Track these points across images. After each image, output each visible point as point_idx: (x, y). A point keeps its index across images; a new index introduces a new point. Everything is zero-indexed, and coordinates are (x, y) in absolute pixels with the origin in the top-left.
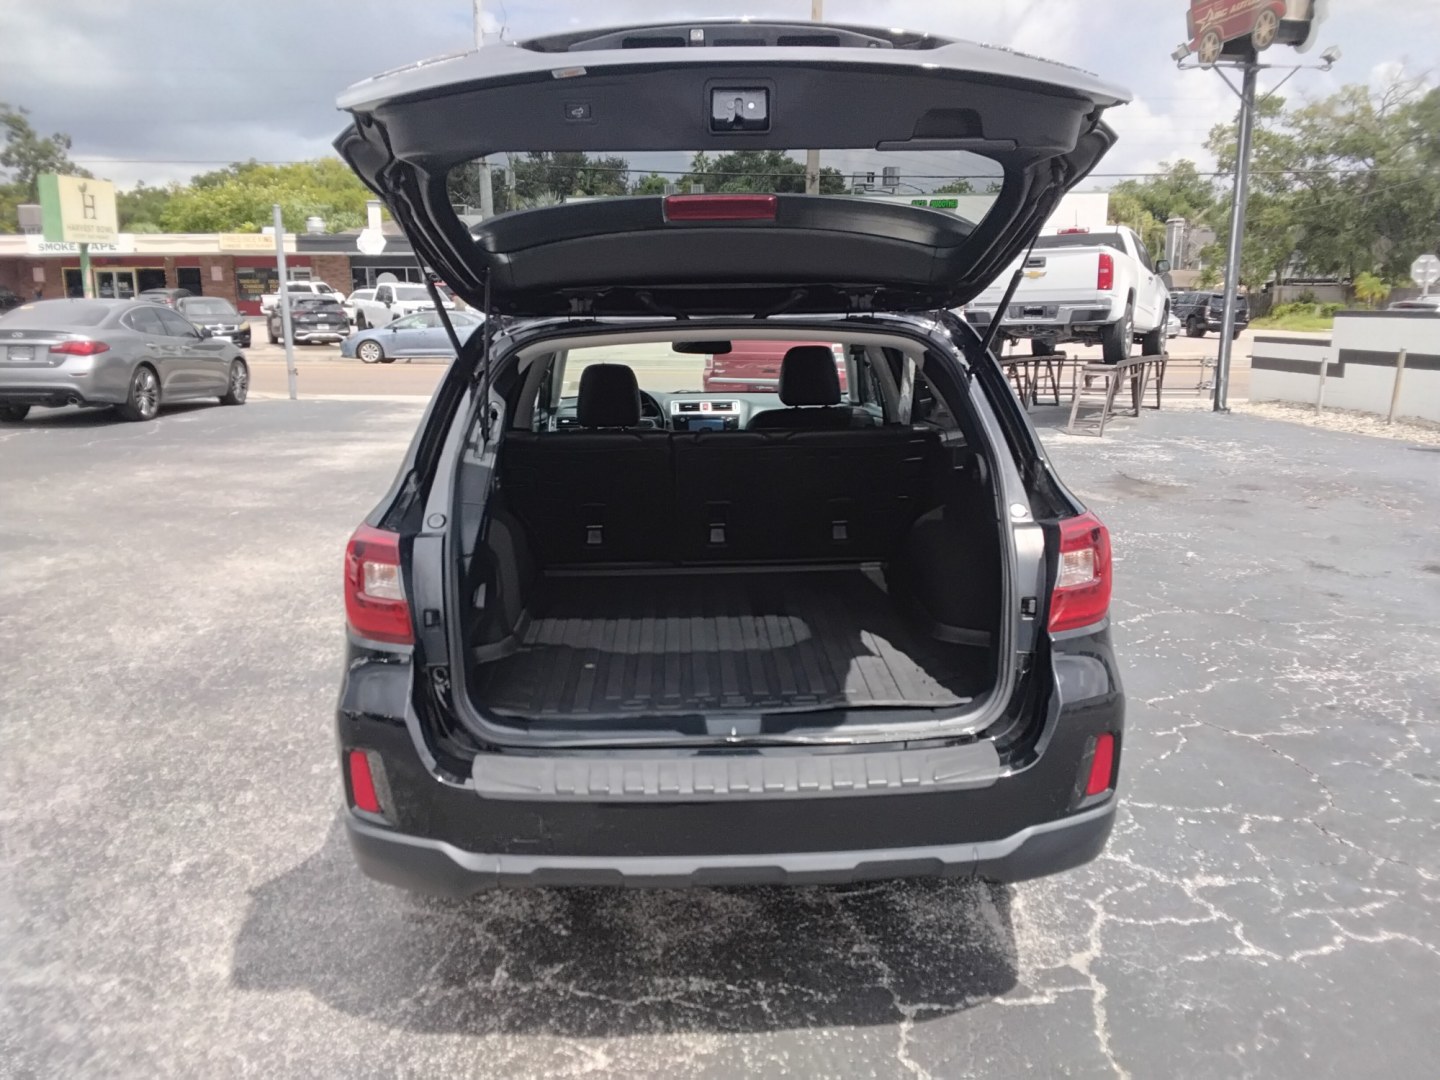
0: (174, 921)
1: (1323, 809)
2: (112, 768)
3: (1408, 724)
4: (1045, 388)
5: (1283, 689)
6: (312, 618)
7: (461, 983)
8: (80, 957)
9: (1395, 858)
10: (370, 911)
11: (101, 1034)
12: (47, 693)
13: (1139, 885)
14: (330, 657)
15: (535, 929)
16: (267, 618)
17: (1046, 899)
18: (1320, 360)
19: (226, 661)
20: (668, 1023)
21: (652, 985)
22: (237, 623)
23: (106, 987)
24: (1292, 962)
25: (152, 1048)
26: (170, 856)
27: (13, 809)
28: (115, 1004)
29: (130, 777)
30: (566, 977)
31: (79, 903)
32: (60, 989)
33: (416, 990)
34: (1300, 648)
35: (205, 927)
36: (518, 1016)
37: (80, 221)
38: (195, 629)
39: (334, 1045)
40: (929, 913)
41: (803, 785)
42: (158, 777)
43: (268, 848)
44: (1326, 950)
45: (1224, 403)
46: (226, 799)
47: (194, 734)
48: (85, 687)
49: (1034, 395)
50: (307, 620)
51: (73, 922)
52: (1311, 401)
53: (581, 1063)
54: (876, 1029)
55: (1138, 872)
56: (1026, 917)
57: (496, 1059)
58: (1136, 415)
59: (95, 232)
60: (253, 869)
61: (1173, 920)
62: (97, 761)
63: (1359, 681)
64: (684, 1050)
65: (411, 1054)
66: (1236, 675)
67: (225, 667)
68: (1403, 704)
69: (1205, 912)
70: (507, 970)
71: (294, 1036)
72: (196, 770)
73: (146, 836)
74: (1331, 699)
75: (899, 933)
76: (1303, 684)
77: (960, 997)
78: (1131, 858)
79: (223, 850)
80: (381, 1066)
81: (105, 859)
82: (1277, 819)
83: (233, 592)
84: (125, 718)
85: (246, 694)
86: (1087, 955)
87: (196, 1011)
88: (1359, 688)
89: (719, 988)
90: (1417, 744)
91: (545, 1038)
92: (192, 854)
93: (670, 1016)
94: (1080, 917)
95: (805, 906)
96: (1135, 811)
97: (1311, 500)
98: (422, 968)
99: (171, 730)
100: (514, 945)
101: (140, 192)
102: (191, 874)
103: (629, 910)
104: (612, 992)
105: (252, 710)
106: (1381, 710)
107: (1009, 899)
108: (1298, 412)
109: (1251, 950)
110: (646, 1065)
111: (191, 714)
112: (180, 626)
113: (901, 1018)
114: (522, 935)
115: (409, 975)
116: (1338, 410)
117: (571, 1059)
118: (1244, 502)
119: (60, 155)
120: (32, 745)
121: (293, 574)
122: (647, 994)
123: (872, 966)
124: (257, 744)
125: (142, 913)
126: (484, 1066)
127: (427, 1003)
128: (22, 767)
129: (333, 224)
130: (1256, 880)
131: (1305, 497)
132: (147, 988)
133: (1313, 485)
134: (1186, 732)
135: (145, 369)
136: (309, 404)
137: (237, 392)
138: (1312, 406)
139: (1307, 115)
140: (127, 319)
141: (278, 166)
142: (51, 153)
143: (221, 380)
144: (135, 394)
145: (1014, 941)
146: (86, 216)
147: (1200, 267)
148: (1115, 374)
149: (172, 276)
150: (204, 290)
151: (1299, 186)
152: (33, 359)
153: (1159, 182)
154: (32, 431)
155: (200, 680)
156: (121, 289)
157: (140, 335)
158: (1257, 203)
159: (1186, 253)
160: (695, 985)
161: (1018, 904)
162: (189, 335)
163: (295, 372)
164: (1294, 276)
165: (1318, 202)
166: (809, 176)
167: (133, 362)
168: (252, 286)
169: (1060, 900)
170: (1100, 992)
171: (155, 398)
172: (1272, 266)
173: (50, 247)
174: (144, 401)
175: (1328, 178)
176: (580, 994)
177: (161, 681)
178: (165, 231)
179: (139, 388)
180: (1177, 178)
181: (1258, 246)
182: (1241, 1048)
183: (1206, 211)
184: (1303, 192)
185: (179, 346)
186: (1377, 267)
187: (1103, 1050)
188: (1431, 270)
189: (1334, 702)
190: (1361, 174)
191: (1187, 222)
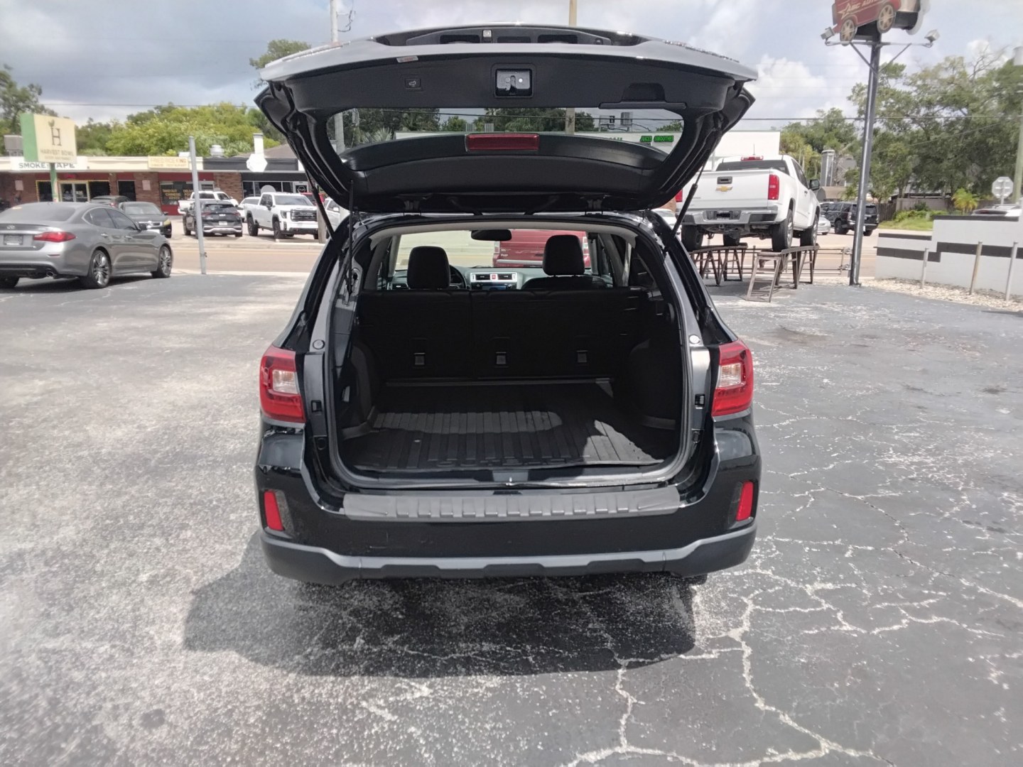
0: (143, 610)
1: (901, 542)
2: (95, 516)
3: (963, 490)
4: (733, 269)
5: (881, 468)
6: (225, 420)
7: (334, 646)
8: (83, 631)
9: (946, 573)
10: (273, 604)
11: (101, 677)
12: (47, 468)
13: (777, 588)
14: (239, 446)
15: (381, 615)
16: (194, 420)
17: (716, 596)
18: (923, 250)
19: (168, 448)
20: (468, 669)
21: (458, 647)
22: (174, 424)
23: (102, 649)
24: (873, 634)
25: (134, 685)
26: (138, 570)
27: (31, 541)
28: (108, 660)
29: (108, 522)
30: (402, 642)
31: (80, 599)
32: (70, 651)
33: (305, 650)
34: (895, 441)
35: (165, 613)
36: (371, 665)
37: (50, 147)
38: (145, 427)
39: (253, 682)
40: (639, 605)
41: (554, 512)
42: (126, 522)
43: (203, 565)
44: (896, 627)
45: (857, 279)
46: (173, 536)
47: (149, 495)
48: (73, 464)
49: (725, 273)
50: (222, 422)
51: (76, 612)
52: (917, 278)
53: (413, 693)
54: (602, 673)
55: (777, 580)
56: (702, 607)
57: (357, 690)
58: (795, 287)
59: (60, 155)
60: (194, 578)
61: (798, 609)
62: (85, 511)
63: (933, 462)
64: (479, 685)
65: (303, 687)
66: (851, 458)
67: (167, 452)
68: (960, 477)
69: (819, 604)
70: (363, 638)
71: (227, 677)
72: (152, 517)
73: (121, 558)
74: (913, 474)
75: (618, 616)
76: (895, 464)
77: (657, 654)
78: (773, 572)
79: (173, 567)
80: (284, 694)
81: (95, 572)
82: (870, 548)
83: (170, 403)
84: (102, 484)
85: (183, 469)
86: (741, 630)
87: (162, 663)
88: (932, 467)
89: (501, 649)
90: (968, 502)
91: (389, 679)
92: (153, 569)
93: (470, 666)
94: (737, 608)
95: (558, 601)
96: (777, 543)
97: (911, 346)
98: (308, 637)
99: (133, 492)
100: (368, 624)
101: (91, 126)
102: (153, 581)
103: (443, 603)
104: (432, 651)
105: (187, 480)
106: (945, 481)
107: (692, 596)
108: (908, 286)
109: (847, 627)
110: (454, 694)
111: (147, 482)
112: (135, 426)
113: (619, 666)
114: (373, 618)
115: (300, 642)
116: (936, 285)
117: (406, 691)
118: (865, 346)
119: (34, 99)
120: (40, 502)
121: (210, 392)
122: (454, 653)
123: (601, 636)
124: (192, 501)
125: (122, 605)
126: (350, 694)
127: (312, 658)
128: (34, 515)
129: (229, 151)
130: (854, 585)
131: (908, 343)
132: (128, 650)
133: (914, 335)
134: (813, 494)
135: (100, 252)
136: (215, 277)
137: (164, 269)
138: (917, 282)
139: (920, 77)
140: (88, 217)
141: (189, 109)
142: (27, 98)
143: (153, 260)
144: (93, 269)
145: (693, 621)
146: (53, 144)
147: (845, 184)
148: (780, 258)
149: (114, 186)
150: (137, 196)
151: (915, 127)
152: (22, 244)
153: (817, 124)
154: (22, 295)
155: (151, 460)
156: (78, 196)
157: (97, 228)
158: (884, 140)
159: (835, 175)
160: (486, 647)
161: (697, 599)
162: (130, 228)
163: (205, 255)
164: (913, 192)
165: (929, 139)
166: (567, 119)
167: (92, 247)
168: (172, 194)
169: (725, 597)
170: (748, 651)
171: (107, 272)
172: (896, 184)
173: (27, 165)
174: (99, 274)
175: (936, 122)
176: (412, 652)
177: (124, 461)
178: (109, 155)
179: (96, 265)
180: (830, 121)
181: (886, 169)
182: (836, 685)
183: (849, 145)
184: (918, 132)
185: (124, 236)
186: (969, 186)
187: (748, 685)
188: (1006, 188)
189: (915, 476)
190: (958, 119)
191: (836, 152)
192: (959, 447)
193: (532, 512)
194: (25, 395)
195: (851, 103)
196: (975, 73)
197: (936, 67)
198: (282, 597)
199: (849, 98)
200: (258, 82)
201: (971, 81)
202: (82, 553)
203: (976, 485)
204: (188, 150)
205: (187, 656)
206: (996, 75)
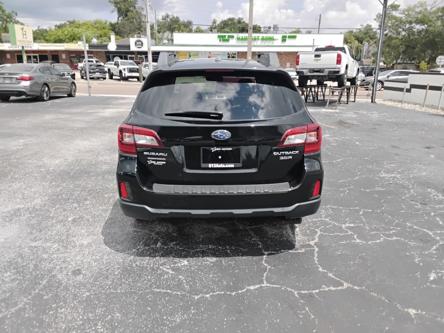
0: (70, 231)
1: (383, 208)
2: (49, 195)
3: (411, 188)
4: (321, 95)
5: (378, 179)
6: (101, 157)
7: (149, 246)
8: (46, 239)
9: (401, 220)
10: (124, 229)
11: (55, 257)
12: (28, 176)
13: (330, 226)
14: (107, 167)
15: (168, 234)
16: (88, 157)
17: (305, 229)
18: (404, 87)
19: (78, 168)
20: (203, 255)
21: (199, 247)
22: (80, 158)
23: (54, 246)
24: (368, 244)
25: (68, 260)
26: (68, 216)
27: (23, 205)
28: (57, 250)
29: (54, 197)
30: (177, 245)
31: (44, 227)
32: (41, 247)
33: (137, 247)
34: (384, 168)
35: (79, 233)
36: (164, 253)
37: (22, 39)
38: (68, 159)
39: (116, 259)
40: (273, 231)
42: (62, 197)
43: (94, 215)
44: (378, 241)
45: (374, 100)
46: (82, 203)
47: (71, 186)
48: (38, 174)
49: (317, 97)
50: (100, 158)
51: (43, 232)
52: (401, 100)
53: (181, 263)
54: (257, 257)
55: (330, 223)
56: (299, 233)
57: (158, 262)
58: (347, 104)
59: (26, 43)
60: (91, 219)
61: (338, 234)
62: (44, 193)
63: (400, 177)
64: (207, 261)
65: (136, 261)
66: (366, 175)
67: (78, 170)
68: (411, 183)
69: (347, 232)
70: (161, 243)
71: (106, 257)
72: (72, 195)
73: (60, 211)
74: (391, 181)
75: (265, 236)
76: (384, 177)
77: (280, 250)
78: (329, 220)
79: (82, 215)
80: (129, 264)
81: (50, 217)
82: (370, 211)
83: (78, 150)
84: (51, 182)
85: (85, 177)
86: (314, 241)
87: (79, 251)
88: (399, 179)
89: (217, 247)
90: (413, 193)
91: (171, 258)
92: (74, 216)
93: (204, 254)
94: (313, 233)
95: (240, 230)
96: (331, 208)
97: (395, 129)
98: (138, 242)
99: (64, 186)
100: (162, 238)
101: (39, 30)
102: (74, 220)
103: (193, 230)
104: (189, 248)
105: (87, 181)
106: (404, 184)
107: (295, 229)
108: (397, 103)
109: (358, 241)
110: (197, 264)
111: (70, 181)
112: (64, 159)
113: (264, 254)
114: (165, 235)
115: (135, 244)
116: (409, 103)
117: (178, 263)
118: (375, 129)
119: (14, 18)
120: (25, 189)
121: (95, 145)
122: (198, 249)
123: (257, 243)
124: (89, 189)
125: (62, 230)
126: (155, 264)
127: (140, 250)
128: (23, 194)
129: (100, 41)
130: (362, 225)
131: (394, 128)
132: (65, 246)
133: (397, 124)
134: (348, 189)
135: (45, 85)
136: (95, 97)
137: (73, 93)
138: (401, 101)
139: (407, 11)
140: (39, 70)
141: (81, 22)
142: (11, 17)
143: (68, 89)
144: (42, 93)
145: (295, 238)
146: (23, 38)
147: (372, 58)
148: (341, 91)
149: (50, 57)
150: (60, 61)
151: (403, 33)
152: (11, 82)
153: (360, 31)
154: (12, 104)
155: (71, 173)
156: (34, 61)
157: (44, 75)
158: (390, 38)
159: (368, 54)
160: (210, 247)
161: (297, 230)
162: (58, 75)
163: (90, 87)
164: (401, 62)
165: (409, 38)
166: (249, 27)
167: (42, 83)
168: (75, 60)
169: (309, 229)
170: (317, 249)
171: (48, 94)
172: (394, 58)
173: (12, 47)
174: (45, 95)
175: (413, 31)
176: (180, 248)
177: (60, 173)
178: (48, 43)
179: (44, 91)
180: (366, 30)
181: (390, 52)
182: (352, 262)
183: (374, 40)
184: (405, 35)
185: (55, 78)
186: (427, 59)
187: (316, 262)
188: (442, 61)
189: (392, 182)
190: (423, 29)
191: (369, 44)
192: (412, 171)
193: (229, 192)
194: (17, 146)
195: (375, 22)
196: (431, 9)
197: (414, 6)
198: (127, 227)
199: (375, 20)
200: (112, 10)
201: (429, 13)
202: (44, 209)
203: (417, 186)
204: (82, 40)
205: (89, 249)
206: (441, 10)
